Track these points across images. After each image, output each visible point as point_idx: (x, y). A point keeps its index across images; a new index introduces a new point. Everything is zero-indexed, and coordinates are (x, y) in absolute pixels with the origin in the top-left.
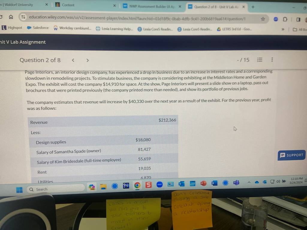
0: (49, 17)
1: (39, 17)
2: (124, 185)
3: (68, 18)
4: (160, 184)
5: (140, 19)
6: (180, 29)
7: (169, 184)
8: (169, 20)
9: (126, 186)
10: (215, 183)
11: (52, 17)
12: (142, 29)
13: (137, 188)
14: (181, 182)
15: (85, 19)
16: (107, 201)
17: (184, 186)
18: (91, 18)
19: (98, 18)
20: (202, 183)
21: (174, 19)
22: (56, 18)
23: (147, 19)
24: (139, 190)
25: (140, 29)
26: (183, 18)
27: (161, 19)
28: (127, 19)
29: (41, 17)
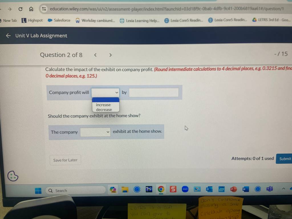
0: (71, 9)
1: (61, 9)
2: (147, 188)
3: (91, 9)
4: (185, 189)
5: (168, 10)
6: (211, 20)
7: (196, 189)
8: (199, 10)
9: (149, 189)
10: (247, 190)
11: (74, 9)
12: (169, 21)
13: (161, 192)
14: (208, 187)
15: (109, 10)
16: (129, 205)
17: (212, 191)
18: (115, 9)
19: (122, 9)
20: (232, 189)
21: (205, 9)
22: (78, 10)
23: (175, 9)
24: (162, 194)
25: (167, 21)
26: (215, 8)
27: (190, 8)
28: (153, 10)
29: (62, 9)
